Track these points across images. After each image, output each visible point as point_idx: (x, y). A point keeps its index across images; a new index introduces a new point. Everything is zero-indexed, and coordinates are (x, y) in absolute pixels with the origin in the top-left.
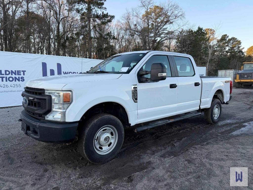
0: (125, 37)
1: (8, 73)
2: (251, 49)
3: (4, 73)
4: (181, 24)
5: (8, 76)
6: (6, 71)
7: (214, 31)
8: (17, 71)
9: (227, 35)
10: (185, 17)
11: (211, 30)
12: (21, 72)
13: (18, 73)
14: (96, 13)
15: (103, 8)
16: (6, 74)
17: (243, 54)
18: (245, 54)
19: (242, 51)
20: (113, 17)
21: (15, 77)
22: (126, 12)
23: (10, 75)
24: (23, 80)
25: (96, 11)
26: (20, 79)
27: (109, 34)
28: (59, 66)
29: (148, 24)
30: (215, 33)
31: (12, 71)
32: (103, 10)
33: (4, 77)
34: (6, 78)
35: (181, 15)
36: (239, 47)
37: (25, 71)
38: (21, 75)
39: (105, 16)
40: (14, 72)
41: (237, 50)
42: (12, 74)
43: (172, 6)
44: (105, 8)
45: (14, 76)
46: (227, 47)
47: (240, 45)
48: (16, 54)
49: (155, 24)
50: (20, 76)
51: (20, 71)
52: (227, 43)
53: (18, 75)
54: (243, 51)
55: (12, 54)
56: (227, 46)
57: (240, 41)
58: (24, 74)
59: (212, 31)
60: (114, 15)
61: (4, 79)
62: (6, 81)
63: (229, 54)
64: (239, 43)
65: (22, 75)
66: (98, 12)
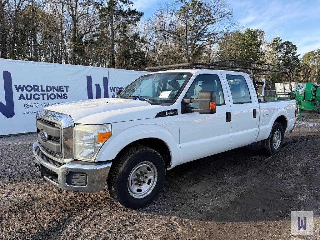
0: (153, 39)
1: (49, 89)
2: (307, 56)
3: (45, 90)
4: (228, 25)
5: (49, 93)
6: (47, 87)
7: (264, 33)
8: (60, 86)
9: (280, 39)
10: (233, 15)
11: (260, 32)
12: (64, 88)
13: (60, 88)
14: (119, 9)
15: (129, 3)
16: (47, 91)
17: (298, 62)
18: (301, 62)
19: (297, 58)
20: (141, 14)
21: (57, 94)
22: (159, 8)
23: (52, 92)
24: (65, 98)
25: (119, 6)
26: (63, 97)
27: (136, 36)
28: (105, 80)
29: (186, 24)
30: (265, 35)
31: (53, 87)
32: (129, 6)
33: (45, 94)
34: (48, 94)
35: (229, 13)
36: (294, 53)
37: (68, 87)
38: (63, 91)
39: (133, 13)
40: (56, 87)
41: (291, 57)
42: (54, 91)
43: (217, 2)
44: (132, 3)
45: (56, 92)
46: (279, 53)
47: (295, 51)
48: (58, 65)
49: (193, 24)
50: (63, 93)
51: (63, 86)
52: (279, 48)
53: (61, 91)
54: (299, 58)
55: (54, 66)
56: (279, 51)
57: (295, 46)
58: (67, 91)
59: (262, 33)
60: (143, 12)
61: (46, 96)
62: (48, 99)
63: (281, 62)
64: (294, 47)
65: (65, 92)
66: (122, 8)
